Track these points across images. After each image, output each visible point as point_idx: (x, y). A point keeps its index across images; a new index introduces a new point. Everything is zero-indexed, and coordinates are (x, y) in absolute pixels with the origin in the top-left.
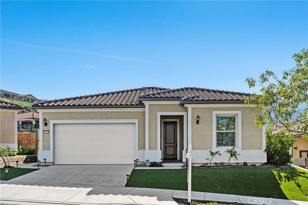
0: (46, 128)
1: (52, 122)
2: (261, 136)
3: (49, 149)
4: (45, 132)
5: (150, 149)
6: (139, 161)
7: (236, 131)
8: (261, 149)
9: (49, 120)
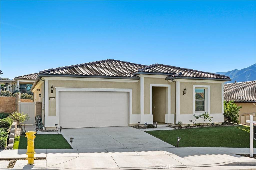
0: (52, 95)
1: (57, 89)
2: (221, 104)
3: (55, 115)
4: (51, 99)
5: (145, 113)
6: (140, 124)
7: (206, 100)
8: (221, 113)
9: (55, 88)
